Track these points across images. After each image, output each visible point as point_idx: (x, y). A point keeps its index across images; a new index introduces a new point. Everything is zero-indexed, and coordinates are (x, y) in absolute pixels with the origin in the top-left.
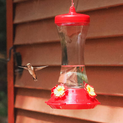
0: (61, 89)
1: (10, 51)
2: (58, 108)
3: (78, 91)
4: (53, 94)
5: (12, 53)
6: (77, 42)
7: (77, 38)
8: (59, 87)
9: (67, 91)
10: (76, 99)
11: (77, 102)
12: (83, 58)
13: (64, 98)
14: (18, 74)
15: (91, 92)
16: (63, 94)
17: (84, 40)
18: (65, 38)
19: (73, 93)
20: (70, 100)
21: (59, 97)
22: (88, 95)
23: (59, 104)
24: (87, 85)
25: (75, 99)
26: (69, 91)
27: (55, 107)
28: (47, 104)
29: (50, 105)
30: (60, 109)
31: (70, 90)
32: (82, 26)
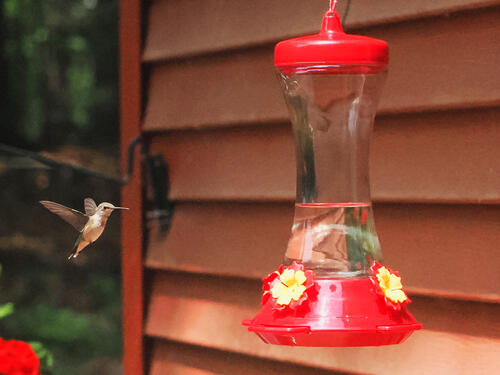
0: (293, 282)
1: (132, 150)
2: (284, 340)
3: (349, 287)
4: (269, 295)
5: (139, 157)
6: (345, 128)
7: (348, 115)
8: (287, 274)
9: (314, 287)
10: (344, 313)
11: (346, 324)
12: (365, 180)
13: (304, 309)
14: (155, 227)
15: (394, 289)
16: (302, 297)
17: (368, 121)
18: (309, 113)
19: (334, 293)
20: (326, 316)
21: (287, 307)
22: (380, 299)
23: (289, 329)
24: (378, 266)
25: (340, 314)
26: (320, 287)
27: (276, 340)
28: (250, 330)
29: (257, 332)
30: (292, 344)
31: (324, 284)
32: (363, 75)
